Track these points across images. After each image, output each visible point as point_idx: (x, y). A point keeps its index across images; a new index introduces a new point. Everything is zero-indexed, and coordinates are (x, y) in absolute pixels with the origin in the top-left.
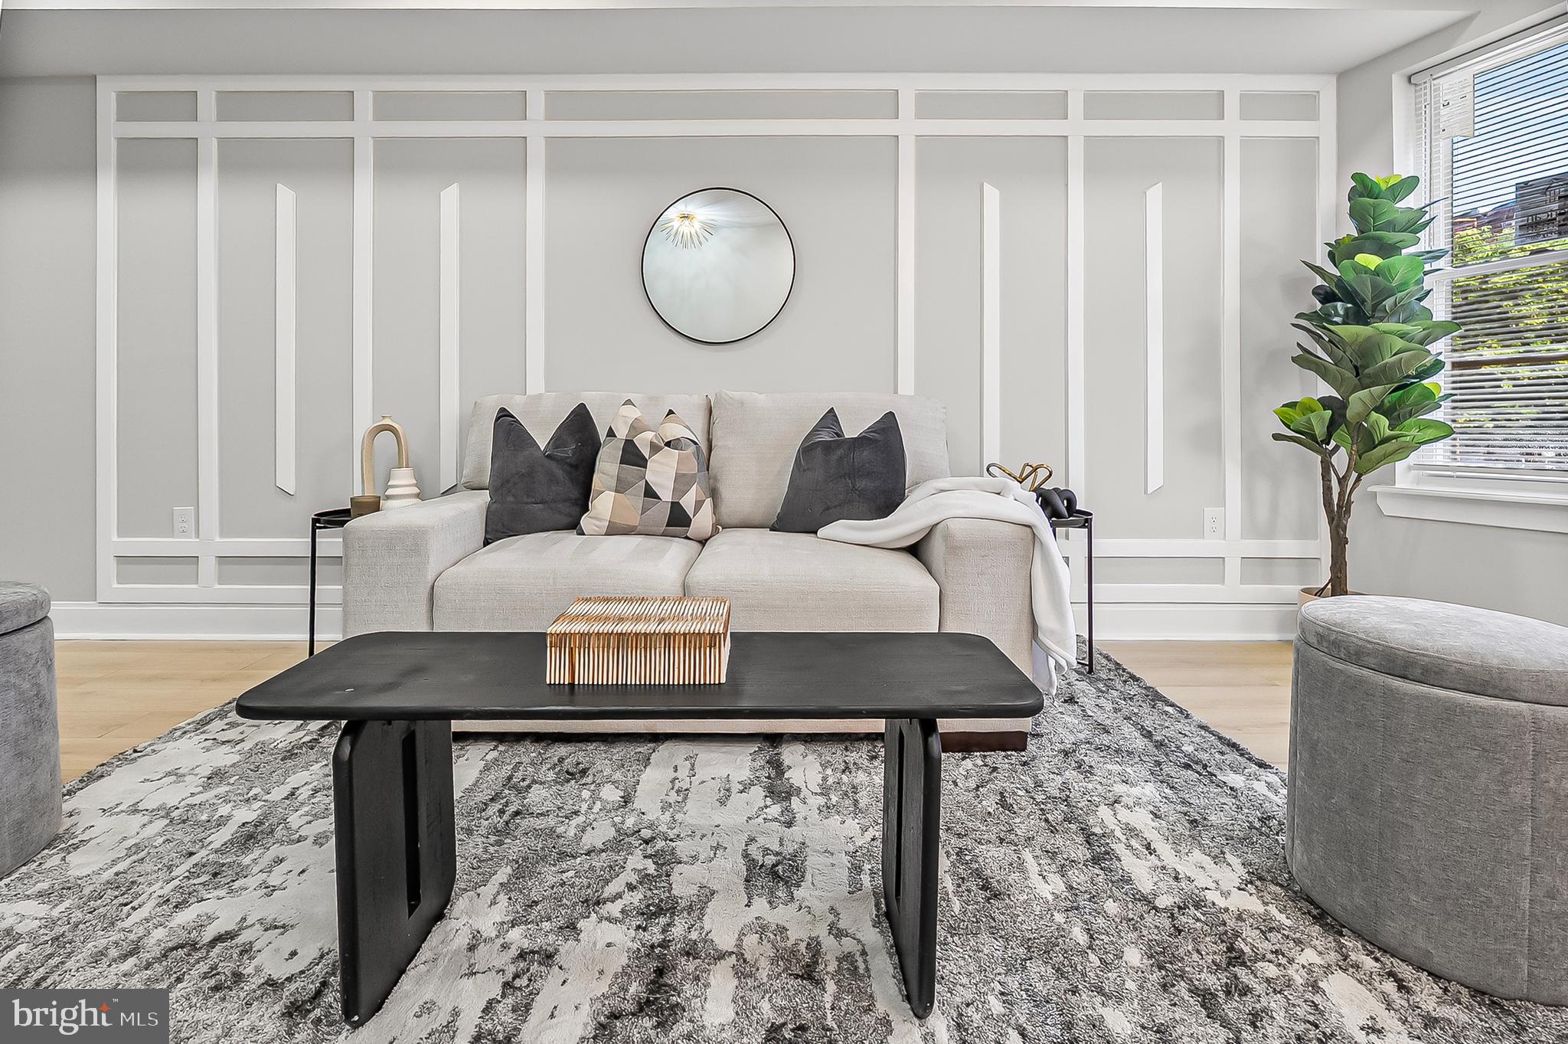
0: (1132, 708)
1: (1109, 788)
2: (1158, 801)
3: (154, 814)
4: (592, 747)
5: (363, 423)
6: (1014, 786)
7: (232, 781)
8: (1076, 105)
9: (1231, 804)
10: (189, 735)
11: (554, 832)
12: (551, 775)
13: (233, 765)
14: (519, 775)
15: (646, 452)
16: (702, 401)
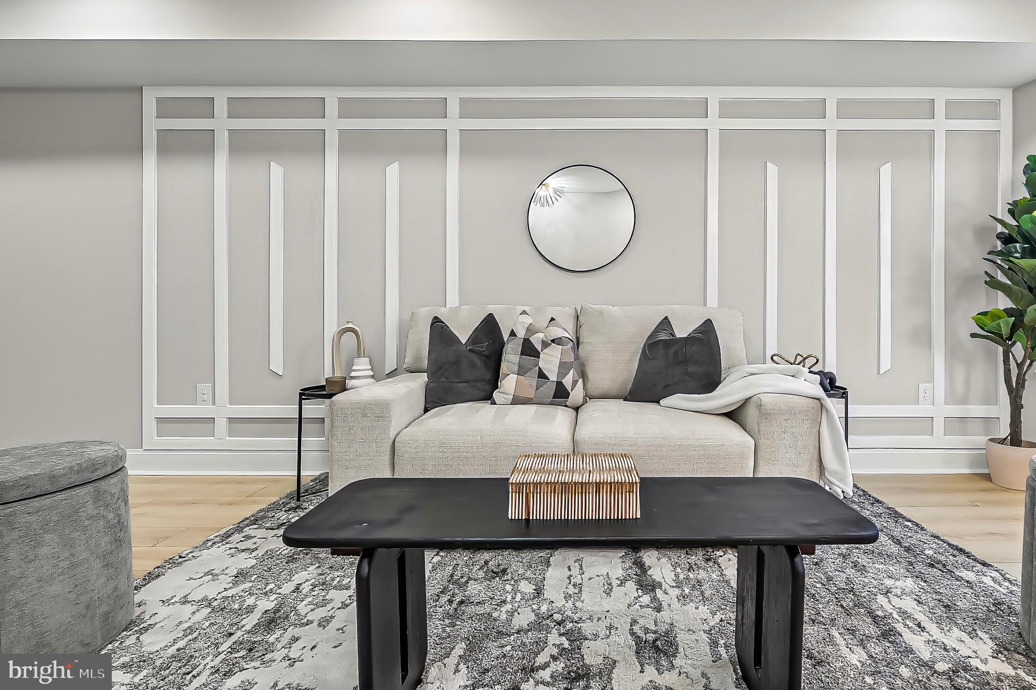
0: (882, 523)
1: (880, 582)
2: (917, 591)
3: (200, 604)
4: (507, 553)
5: (331, 328)
6: (812, 580)
7: (253, 579)
8: (831, 109)
9: (970, 593)
10: (218, 545)
11: (491, 616)
12: (481, 574)
13: (252, 567)
14: (458, 574)
15: (539, 347)
16: (572, 312)
